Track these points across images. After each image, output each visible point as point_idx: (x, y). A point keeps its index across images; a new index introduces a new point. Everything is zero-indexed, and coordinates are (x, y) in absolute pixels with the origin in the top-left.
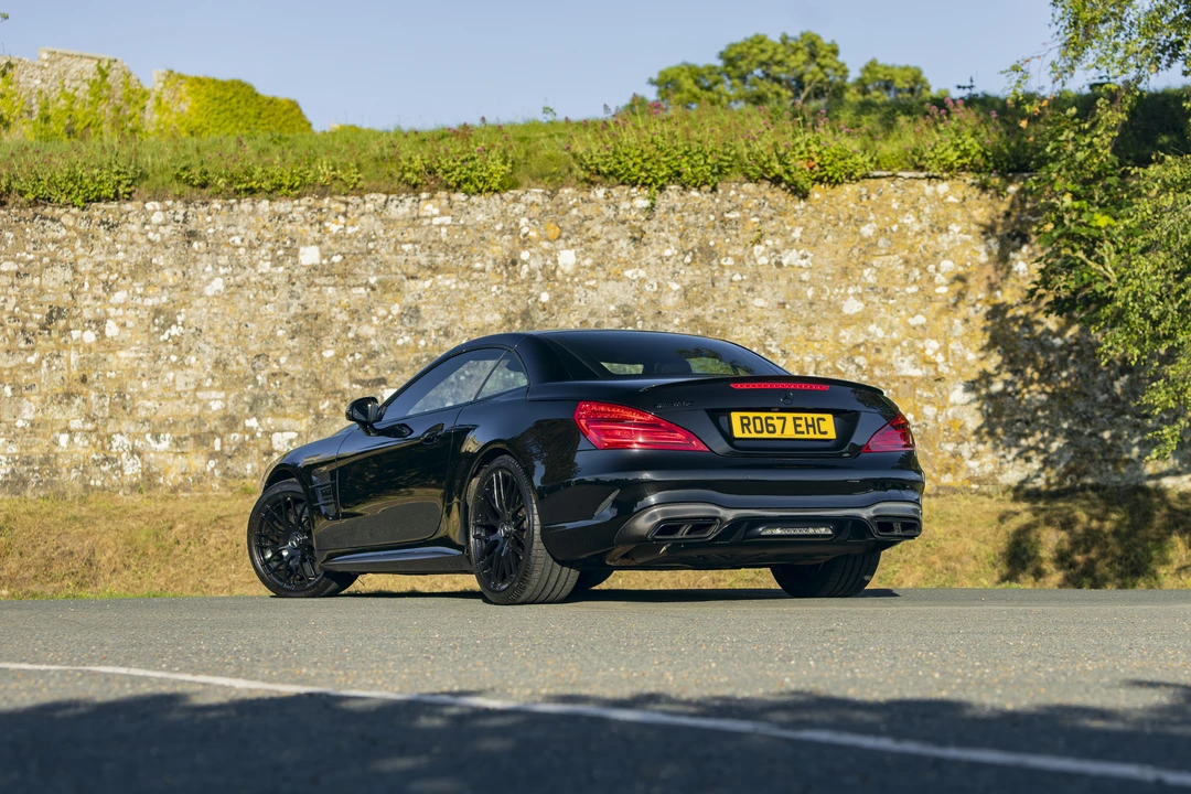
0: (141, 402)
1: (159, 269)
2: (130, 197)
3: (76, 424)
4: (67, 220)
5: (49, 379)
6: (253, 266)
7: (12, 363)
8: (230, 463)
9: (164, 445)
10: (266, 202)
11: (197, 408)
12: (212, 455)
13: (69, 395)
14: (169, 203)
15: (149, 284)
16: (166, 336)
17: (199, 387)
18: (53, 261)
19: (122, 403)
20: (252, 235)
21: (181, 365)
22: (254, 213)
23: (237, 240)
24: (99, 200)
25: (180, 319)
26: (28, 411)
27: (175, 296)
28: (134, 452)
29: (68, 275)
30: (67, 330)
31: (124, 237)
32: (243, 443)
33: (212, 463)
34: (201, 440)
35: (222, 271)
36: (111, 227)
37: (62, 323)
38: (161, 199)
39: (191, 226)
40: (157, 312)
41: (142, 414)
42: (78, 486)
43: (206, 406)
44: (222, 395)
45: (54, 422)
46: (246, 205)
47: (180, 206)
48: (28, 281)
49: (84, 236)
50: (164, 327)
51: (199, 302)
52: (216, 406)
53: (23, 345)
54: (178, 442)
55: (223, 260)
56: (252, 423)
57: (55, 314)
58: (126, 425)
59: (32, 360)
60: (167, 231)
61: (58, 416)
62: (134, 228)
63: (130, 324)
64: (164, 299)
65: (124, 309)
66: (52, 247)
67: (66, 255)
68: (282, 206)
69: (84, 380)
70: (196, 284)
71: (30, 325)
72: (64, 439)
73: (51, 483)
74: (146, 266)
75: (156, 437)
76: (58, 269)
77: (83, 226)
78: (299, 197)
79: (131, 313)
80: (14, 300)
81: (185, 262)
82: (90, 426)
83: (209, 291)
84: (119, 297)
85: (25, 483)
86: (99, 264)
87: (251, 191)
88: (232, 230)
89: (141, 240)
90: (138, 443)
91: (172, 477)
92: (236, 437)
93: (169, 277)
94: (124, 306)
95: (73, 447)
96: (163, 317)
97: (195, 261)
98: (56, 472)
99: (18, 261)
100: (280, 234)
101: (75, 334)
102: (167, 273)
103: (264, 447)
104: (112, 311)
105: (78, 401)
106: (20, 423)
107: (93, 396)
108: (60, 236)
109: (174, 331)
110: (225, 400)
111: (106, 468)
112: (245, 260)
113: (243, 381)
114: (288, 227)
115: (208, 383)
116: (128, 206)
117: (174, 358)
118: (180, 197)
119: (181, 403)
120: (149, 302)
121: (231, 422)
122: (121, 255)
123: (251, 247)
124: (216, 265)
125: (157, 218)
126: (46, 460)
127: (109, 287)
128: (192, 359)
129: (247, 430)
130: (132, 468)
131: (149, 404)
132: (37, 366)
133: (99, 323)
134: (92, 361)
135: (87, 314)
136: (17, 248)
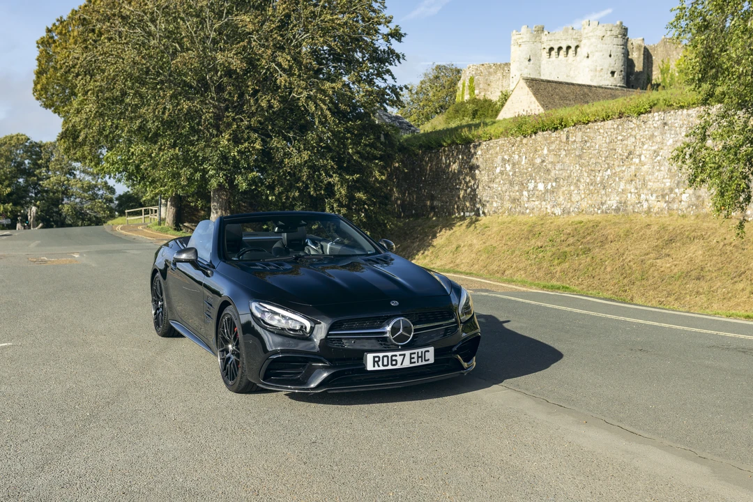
0: (649, 183)
1: (656, 137)
2: (650, 112)
3: (633, 191)
4: (634, 121)
5: (627, 175)
6: (681, 134)
7: (619, 170)
8: (670, 205)
9: (654, 198)
10: (685, 110)
11: (663, 185)
12: (666, 202)
13: (631, 181)
14: (660, 113)
15: (653, 142)
16: (656, 160)
17: (664, 178)
18: (631, 135)
19: (644, 184)
20: (681, 122)
21: (659, 170)
22: (682, 115)
23: (676, 125)
24: (642, 113)
25: (660, 154)
26: (622, 185)
27: (660, 146)
28: (647, 200)
29: (633, 140)
30: (633, 158)
31: (648, 126)
32: (674, 198)
33: (665, 204)
34: (663, 196)
35: (672, 136)
36: (645, 122)
37: (631, 156)
38: (658, 112)
39: (665, 121)
40: (655, 151)
41: (649, 187)
42: (632, 211)
43: (665, 185)
44: (670, 180)
45: (628, 189)
46: (680, 112)
47: (663, 113)
48: (624, 142)
49: (638, 126)
50: (656, 157)
51: (665, 148)
52: (668, 184)
53: (621, 164)
54: (657, 197)
55: (673, 132)
56: (677, 190)
57: (630, 153)
58: (645, 191)
59: (623, 169)
60: (659, 123)
61: (629, 188)
62: (650, 122)
63: (648, 156)
64: (657, 147)
65: (646, 151)
66: (630, 131)
67: (634, 133)
68: (690, 111)
69: (635, 175)
70: (665, 141)
71: (624, 157)
72: (629, 195)
73: (625, 210)
74: (653, 136)
75: (652, 195)
76: (631, 138)
77: (638, 123)
78: (695, 108)
79: (648, 152)
80: (620, 149)
81: (663, 133)
82: (636, 191)
83: (668, 144)
84: (646, 147)
85: (619, 209)
86: (641, 136)
87: (682, 107)
88: (676, 121)
89: (652, 127)
90: (648, 197)
91: (656, 209)
92: (672, 195)
93: (658, 139)
94: (646, 150)
95: (632, 198)
96: (656, 153)
97: (665, 133)
98: (627, 206)
99: (622, 136)
100: (689, 122)
101: (634, 160)
102: (658, 137)
103: (680, 199)
104: (644, 152)
105: (633, 183)
106: (620, 190)
107: (638, 180)
108: (632, 127)
109: (659, 158)
110: (670, 182)
111: (639, 205)
112: (678, 132)
113: (675, 175)
114: (691, 119)
115: (666, 177)
116: (650, 115)
117: (658, 168)
118: (663, 110)
119: (658, 183)
120: (653, 148)
121: (671, 190)
122: (647, 132)
123: (681, 127)
124: (671, 134)
125: (656, 118)
126: (625, 203)
127: (643, 144)
128: (662, 168)
129: (676, 193)
130: (645, 205)
131: (651, 184)
132: (624, 171)
133: (640, 156)
134: (638, 169)
135: (638, 153)
136: (622, 132)
